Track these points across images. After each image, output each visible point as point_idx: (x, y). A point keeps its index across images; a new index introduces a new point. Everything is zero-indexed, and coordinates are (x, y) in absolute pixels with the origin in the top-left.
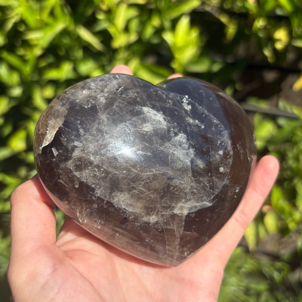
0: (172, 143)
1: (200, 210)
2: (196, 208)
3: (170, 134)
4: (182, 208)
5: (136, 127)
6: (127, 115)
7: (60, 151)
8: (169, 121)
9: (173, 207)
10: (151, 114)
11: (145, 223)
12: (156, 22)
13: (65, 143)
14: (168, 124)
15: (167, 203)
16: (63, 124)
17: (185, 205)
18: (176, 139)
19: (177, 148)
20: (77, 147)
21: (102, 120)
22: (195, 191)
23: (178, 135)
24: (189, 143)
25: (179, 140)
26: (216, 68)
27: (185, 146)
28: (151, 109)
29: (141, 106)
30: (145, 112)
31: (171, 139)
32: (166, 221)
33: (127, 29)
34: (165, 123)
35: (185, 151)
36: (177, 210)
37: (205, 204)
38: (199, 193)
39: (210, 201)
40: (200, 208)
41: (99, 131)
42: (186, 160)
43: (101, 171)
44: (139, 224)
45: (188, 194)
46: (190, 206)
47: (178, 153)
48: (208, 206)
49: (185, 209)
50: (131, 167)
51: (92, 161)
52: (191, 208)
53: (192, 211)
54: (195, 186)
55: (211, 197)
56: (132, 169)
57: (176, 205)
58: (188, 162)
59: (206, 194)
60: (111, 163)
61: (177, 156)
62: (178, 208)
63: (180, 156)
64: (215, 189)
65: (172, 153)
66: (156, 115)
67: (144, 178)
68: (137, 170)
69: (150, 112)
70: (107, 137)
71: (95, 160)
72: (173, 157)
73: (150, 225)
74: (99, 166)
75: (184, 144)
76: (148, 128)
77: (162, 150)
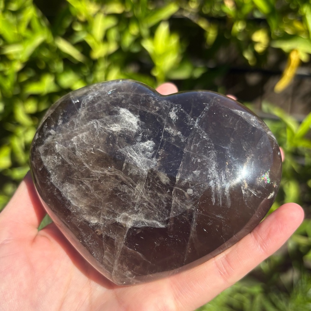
0: (134, 147)
1: (147, 227)
2: (142, 224)
3: (137, 138)
4: (126, 219)
5: (105, 125)
6: (104, 113)
7: (40, 136)
8: (142, 125)
9: (116, 214)
10: (125, 116)
11: (85, 221)
13: (45, 130)
14: (140, 128)
15: (110, 208)
16: (52, 115)
17: (129, 217)
18: (141, 145)
19: (138, 154)
20: (51, 135)
21: (79, 115)
22: (145, 204)
23: (146, 141)
24: (155, 152)
25: (145, 147)
27: (148, 154)
28: (128, 111)
29: (121, 107)
30: (121, 113)
31: (136, 143)
32: (106, 226)
34: (137, 127)
35: (146, 159)
36: (120, 219)
37: (155, 223)
38: (150, 209)
39: (162, 221)
40: (147, 225)
41: (73, 124)
42: (144, 169)
43: (59, 159)
44: (80, 221)
45: (136, 205)
46: (136, 220)
47: (137, 159)
48: (159, 227)
49: (130, 222)
50: (84, 161)
51: (56, 149)
52: (137, 223)
53: (137, 226)
54: (147, 200)
55: (165, 217)
56: (84, 163)
57: (120, 212)
58: (145, 171)
59: (159, 213)
60: (69, 154)
61: (135, 162)
62: (121, 217)
63: (138, 162)
64: (173, 211)
65: (131, 157)
66: (131, 117)
67: (93, 175)
68: (89, 165)
69: (125, 114)
70: (76, 129)
71: (58, 148)
72: (130, 162)
73: (89, 225)
74: (59, 154)
75: (149, 151)
76: (116, 128)
77: (120, 152)
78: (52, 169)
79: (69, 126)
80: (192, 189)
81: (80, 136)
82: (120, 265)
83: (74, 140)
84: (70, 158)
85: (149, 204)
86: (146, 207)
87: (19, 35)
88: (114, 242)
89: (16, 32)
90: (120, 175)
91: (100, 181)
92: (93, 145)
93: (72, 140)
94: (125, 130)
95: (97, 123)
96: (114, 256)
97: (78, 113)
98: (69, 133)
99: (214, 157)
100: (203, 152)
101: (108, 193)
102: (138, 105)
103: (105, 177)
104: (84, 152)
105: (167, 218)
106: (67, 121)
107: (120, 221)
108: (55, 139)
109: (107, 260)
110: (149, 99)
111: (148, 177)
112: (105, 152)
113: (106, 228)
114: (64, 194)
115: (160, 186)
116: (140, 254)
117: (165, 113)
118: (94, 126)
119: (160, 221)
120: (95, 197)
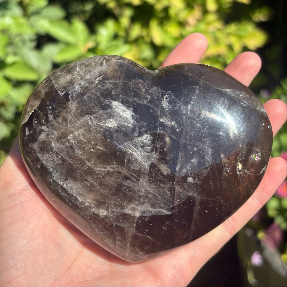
0: (133, 143)
1: (154, 216)
2: (150, 213)
3: (134, 133)
4: (134, 209)
5: (100, 121)
6: (96, 107)
7: (31, 132)
8: (137, 119)
9: (125, 207)
10: (119, 109)
11: (94, 214)
13: (35, 125)
14: (136, 122)
15: (117, 202)
16: (38, 107)
17: (137, 208)
18: (139, 140)
19: (138, 149)
20: (44, 131)
21: (69, 109)
22: (150, 196)
23: (144, 135)
24: (153, 146)
25: (143, 141)
27: (147, 148)
28: (121, 104)
29: (112, 99)
30: (114, 107)
31: (133, 139)
32: (115, 217)
34: (132, 121)
35: (146, 154)
36: (128, 210)
37: (161, 211)
38: (155, 199)
39: (168, 209)
40: (154, 214)
41: (65, 120)
42: (145, 163)
43: (58, 157)
44: (89, 214)
45: (142, 197)
46: (143, 210)
47: (137, 154)
48: (165, 214)
49: (138, 212)
50: (86, 159)
51: (52, 147)
52: (144, 212)
53: (145, 215)
54: (151, 191)
55: (170, 205)
56: (86, 162)
57: (127, 205)
58: (146, 165)
59: (164, 202)
60: (68, 153)
61: (136, 157)
62: (129, 209)
63: (138, 158)
64: (176, 198)
65: (131, 153)
66: (124, 111)
67: (97, 173)
68: (91, 163)
69: (118, 108)
70: (70, 126)
71: (55, 147)
72: (130, 157)
73: (99, 217)
74: (57, 153)
75: (147, 146)
76: (111, 124)
77: (120, 149)
78: (52, 168)
79: (62, 123)
80: (192, 177)
81: (76, 133)
82: (132, 248)
83: (70, 138)
84: (70, 157)
85: (154, 195)
86: (152, 198)
88: (125, 230)
90: (123, 171)
91: (104, 178)
92: (91, 142)
93: (69, 138)
94: (121, 125)
95: (90, 118)
96: (126, 241)
97: (69, 108)
98: (63, 130)
99: (209, 144)
100: (198, 140)
101: (113, 187)
102: (130, 97)
103: (108, 173)
104: (84, 149)
105: (171, 206)
106: (59, 117)
107: (128, 212)
108: (49, 137)
109: (120, 245)
110: (139, 87)
111: (150, 171)
112: (104, 150)
113: (115, 219)
114: (69, 190)
115: (163, 178)
116: (150, 238)
117: (158, 103)
118: (89, 122)
119: (165, 209)
120: (101, 192)
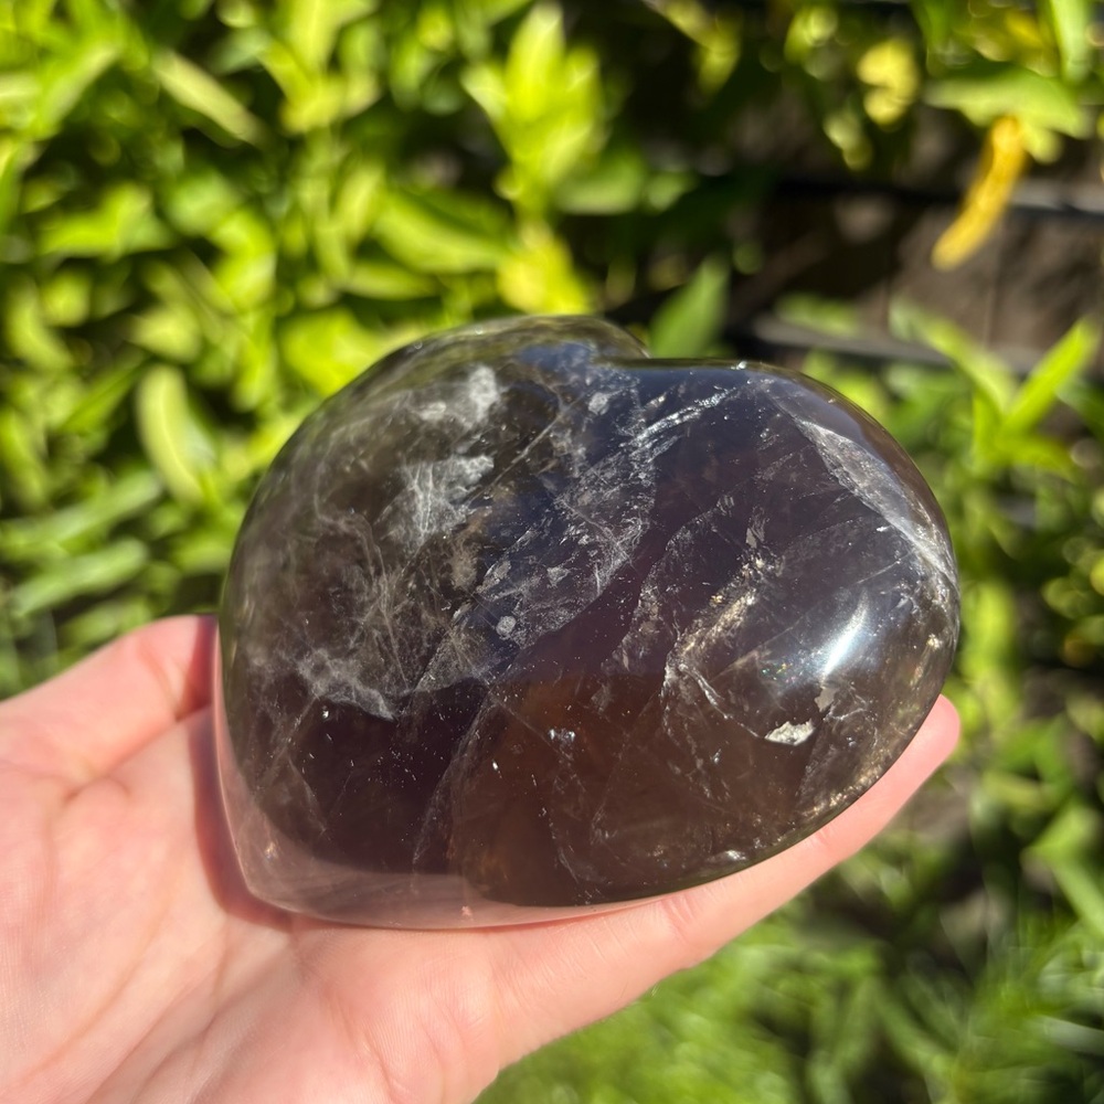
12: (435, 31)
26: (665, 193)
33: (335, 63)
37: (373, 700)
38: (381, 650)
39: (393, 698)
40: (354, 701)
48: (377, 714)
55: (404, 686)
59: (396, 670)
85: (387, 639)
87: (23, 39)
89: (10, 26)
105: (406, 691)
119: (387, 697)
